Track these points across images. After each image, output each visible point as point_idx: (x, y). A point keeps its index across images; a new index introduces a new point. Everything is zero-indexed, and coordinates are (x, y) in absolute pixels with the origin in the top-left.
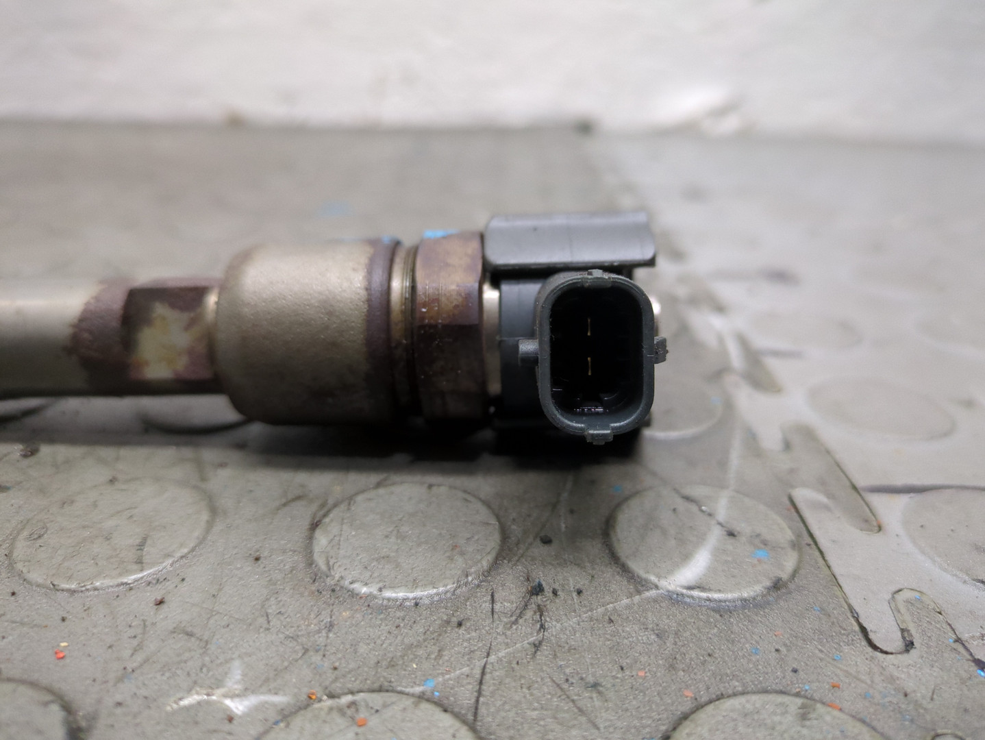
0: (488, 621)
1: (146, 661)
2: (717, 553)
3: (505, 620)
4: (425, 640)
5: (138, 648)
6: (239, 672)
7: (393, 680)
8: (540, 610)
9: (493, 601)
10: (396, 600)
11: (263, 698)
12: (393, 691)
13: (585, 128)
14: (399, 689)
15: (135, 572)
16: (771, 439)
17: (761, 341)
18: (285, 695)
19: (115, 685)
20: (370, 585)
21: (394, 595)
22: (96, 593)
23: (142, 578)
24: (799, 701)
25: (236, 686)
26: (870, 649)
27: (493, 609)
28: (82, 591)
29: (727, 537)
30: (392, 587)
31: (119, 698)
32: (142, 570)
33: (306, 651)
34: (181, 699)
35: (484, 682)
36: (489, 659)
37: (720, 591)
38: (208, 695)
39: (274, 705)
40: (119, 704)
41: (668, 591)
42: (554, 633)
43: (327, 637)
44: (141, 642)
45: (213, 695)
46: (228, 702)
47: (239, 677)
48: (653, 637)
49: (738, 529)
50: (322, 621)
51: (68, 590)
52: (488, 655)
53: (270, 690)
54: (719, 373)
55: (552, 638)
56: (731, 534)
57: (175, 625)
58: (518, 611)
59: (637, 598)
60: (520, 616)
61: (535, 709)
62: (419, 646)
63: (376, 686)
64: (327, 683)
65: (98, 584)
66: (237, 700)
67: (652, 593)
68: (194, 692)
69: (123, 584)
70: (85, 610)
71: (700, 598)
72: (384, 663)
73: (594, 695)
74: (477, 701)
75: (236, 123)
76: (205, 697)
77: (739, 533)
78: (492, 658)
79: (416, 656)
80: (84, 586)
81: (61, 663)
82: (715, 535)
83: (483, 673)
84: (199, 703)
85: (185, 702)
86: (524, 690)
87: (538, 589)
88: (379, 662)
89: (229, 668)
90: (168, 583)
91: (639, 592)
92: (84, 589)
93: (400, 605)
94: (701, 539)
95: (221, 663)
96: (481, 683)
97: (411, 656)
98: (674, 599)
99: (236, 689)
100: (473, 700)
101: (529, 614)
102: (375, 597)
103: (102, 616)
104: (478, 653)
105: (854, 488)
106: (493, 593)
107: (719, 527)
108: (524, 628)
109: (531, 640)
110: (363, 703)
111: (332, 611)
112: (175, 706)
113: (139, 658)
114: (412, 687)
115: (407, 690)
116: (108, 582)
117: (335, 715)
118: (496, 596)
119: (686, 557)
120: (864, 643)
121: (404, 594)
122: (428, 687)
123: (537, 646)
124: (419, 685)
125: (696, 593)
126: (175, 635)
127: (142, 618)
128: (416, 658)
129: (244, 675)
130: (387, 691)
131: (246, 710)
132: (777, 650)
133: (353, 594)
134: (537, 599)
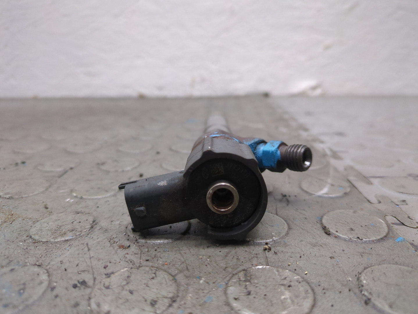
0: (274, 201)
2: (330, 188)
8: (287, 199)
9: (274, 198)
13: (266, 95)
16: (341, 168)
17: (335, 149)
24: (353, 210)
26: (370, 203)
37: (331, 194)
41: (318, 195)
49: (334, 184)
52: (276, 206)
54: (324, 155)
56: (332, 185)
58: (281, 199)
61: (290, 213)
67: (314, 196)
75: (142, 97)
78: (278, 207)
82: (328, 185)
86: (287, 211)
91: (310, 196)
94: (325, 186)
98: (320, 197)
101: (284, 199)
104: (274, 206)
105: (365, 177)
119: (321, 189)
120: (368, 202)
123: (288, 204)
125: (325, 195)
132: (346, 204)
134: (286, 197)
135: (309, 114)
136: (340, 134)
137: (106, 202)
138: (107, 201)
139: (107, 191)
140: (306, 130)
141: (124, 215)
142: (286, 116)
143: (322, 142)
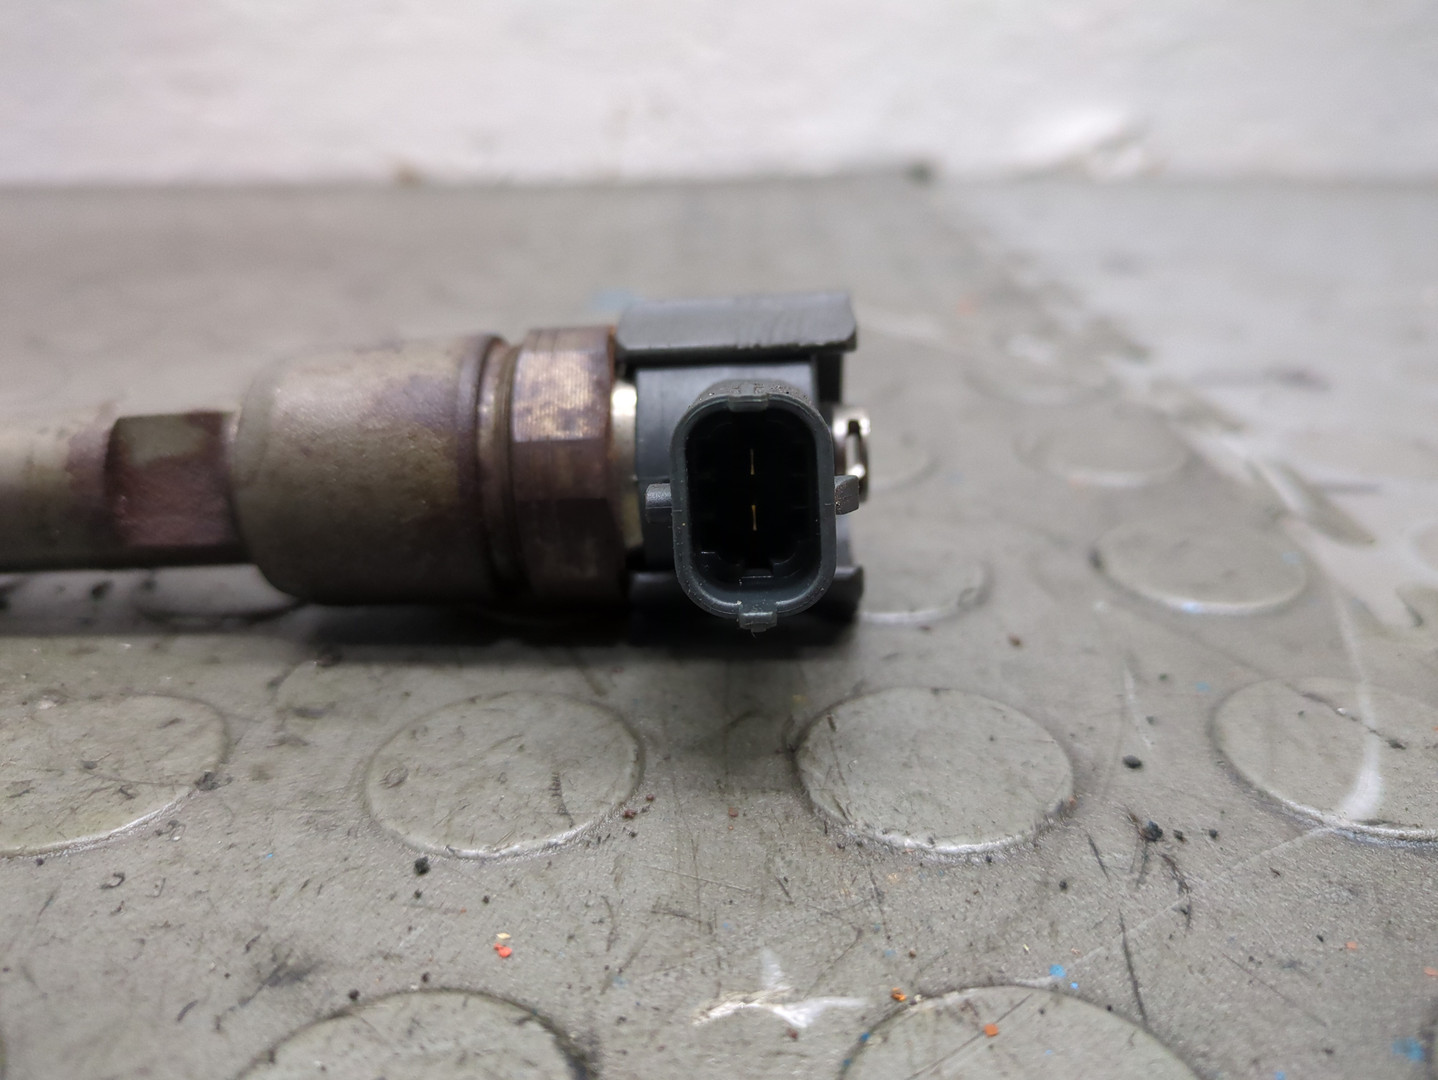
0: (1103, 880)
1: (633, 955)
2: (1388, 772)
3: (1126, 877)
4: (1024, 910)
5: (613, 937)
6: (775, 966)
7: (1003, 968)
8: (1169, 861)
9: (1096, 852)
10: (959, 855)
11: (827, 1002)
12: (1011, 984)
13: (921, 174)
14: (1017, 980)
15: (561, 829)
16: (1393, 612)
17: (1320, 472)
18: (856, 996)
19: (603, 992)
20: (913, 835)
21: (952, 848)
22: (517, 860)
23: (576, 836)
25: (781, 987)
27: (1100, 862)
28: (495, 859)
29: (1393, 750)
30: (948, 837)
31: (616, 1011)
32: (571, 826)
33: (860, 933)
34: (710, 1009)
35: (1133, 965)
36: (1127, 934)
37: (1416, 826)
38: (745, 1001)
39: (849, 1012)
40: (622, 1020)
41: (1341, 829)
42: (1204, 895)
43: (882, 912)
44: (614, 928)
45: (752, 1001)
46: (779, 1010)
47: (778, 974)
48: (1345, 894)
49: (1402, 737)
50: (864, 888)
51: (476, 858)
52: (1123, 928)
53: (832, 991)
54: (1274, 515)
55: (1204, 901)
56: (1397, 746)
57: (652, 903)
58: (1138, 865)
59: (1298, 841)
60: (1144, 871)
61: (1221, 1001)
62: (1018, 918)
63: (982, 977)
64: (910, 976)
65: (516, 847)
66: (790, 1006)
67: (1317, 832)
68: (722, 998)
69: (550, 846)
70: (512, 886)
71: (1388, 837)
72: (981, 946)
73: (1297, 977)
74: (1137, 994)
76: (742, 1005)
77: (1407, 743)
78: (1131, 933)
79: (1022, 934)
80: (498, 850)
81: (509, 963)
82: (1374, 748)
83: (1128, 954)
84: (737, 1013)
85: (716, 1013)
86: (1196, 974)
87: (1154, 833)
88: (971, 945)
89: (759, 962)
90: (615, 842)
91: (1300, 833)
92: (497, 855)
93: (967, 860)
94: (1356, 754)
95: (744, 955)
96: (1130, 968)
97: (1013, 934)
98: (1353, 840)
99: (783, 992)
100: (1130, 992)
101: (1156, 867)
102: (926, 852)
103: (540, 893)
104: (1106, 926)
106: (1090, 840)
107: (1374, 736)
108: (1157, 888)
109: (1176, 904)
110: (979, 1003)
111: (871, 874)
112: (704, 1020)
113: (621, 953)
114: (1035, 978)
115: (1031, 982)
116: (528, 844)
117: (947, 1022)
118: (1098, 844)
119: (1347, 781)
121: (968, 846)
122: (1059, 976)
123: (1186, 912)
124: (1044, 975)
125: (1382, 830)
126: (659, 916)
127: (600, 893)
128: (1022, 936)
129: (786, 970)
130: (1002, 985)
131: (811, 1021)
133: (892, 849)
134: (1158, 847)
135: (1121, 264)
136: (1299, 379)
137: (107, 887)
138: (115, 875)
139: (126, 793)
140: (1137, 352)
141: (190, 1016)
142: (1028, 278)
143: (1234, 426)
